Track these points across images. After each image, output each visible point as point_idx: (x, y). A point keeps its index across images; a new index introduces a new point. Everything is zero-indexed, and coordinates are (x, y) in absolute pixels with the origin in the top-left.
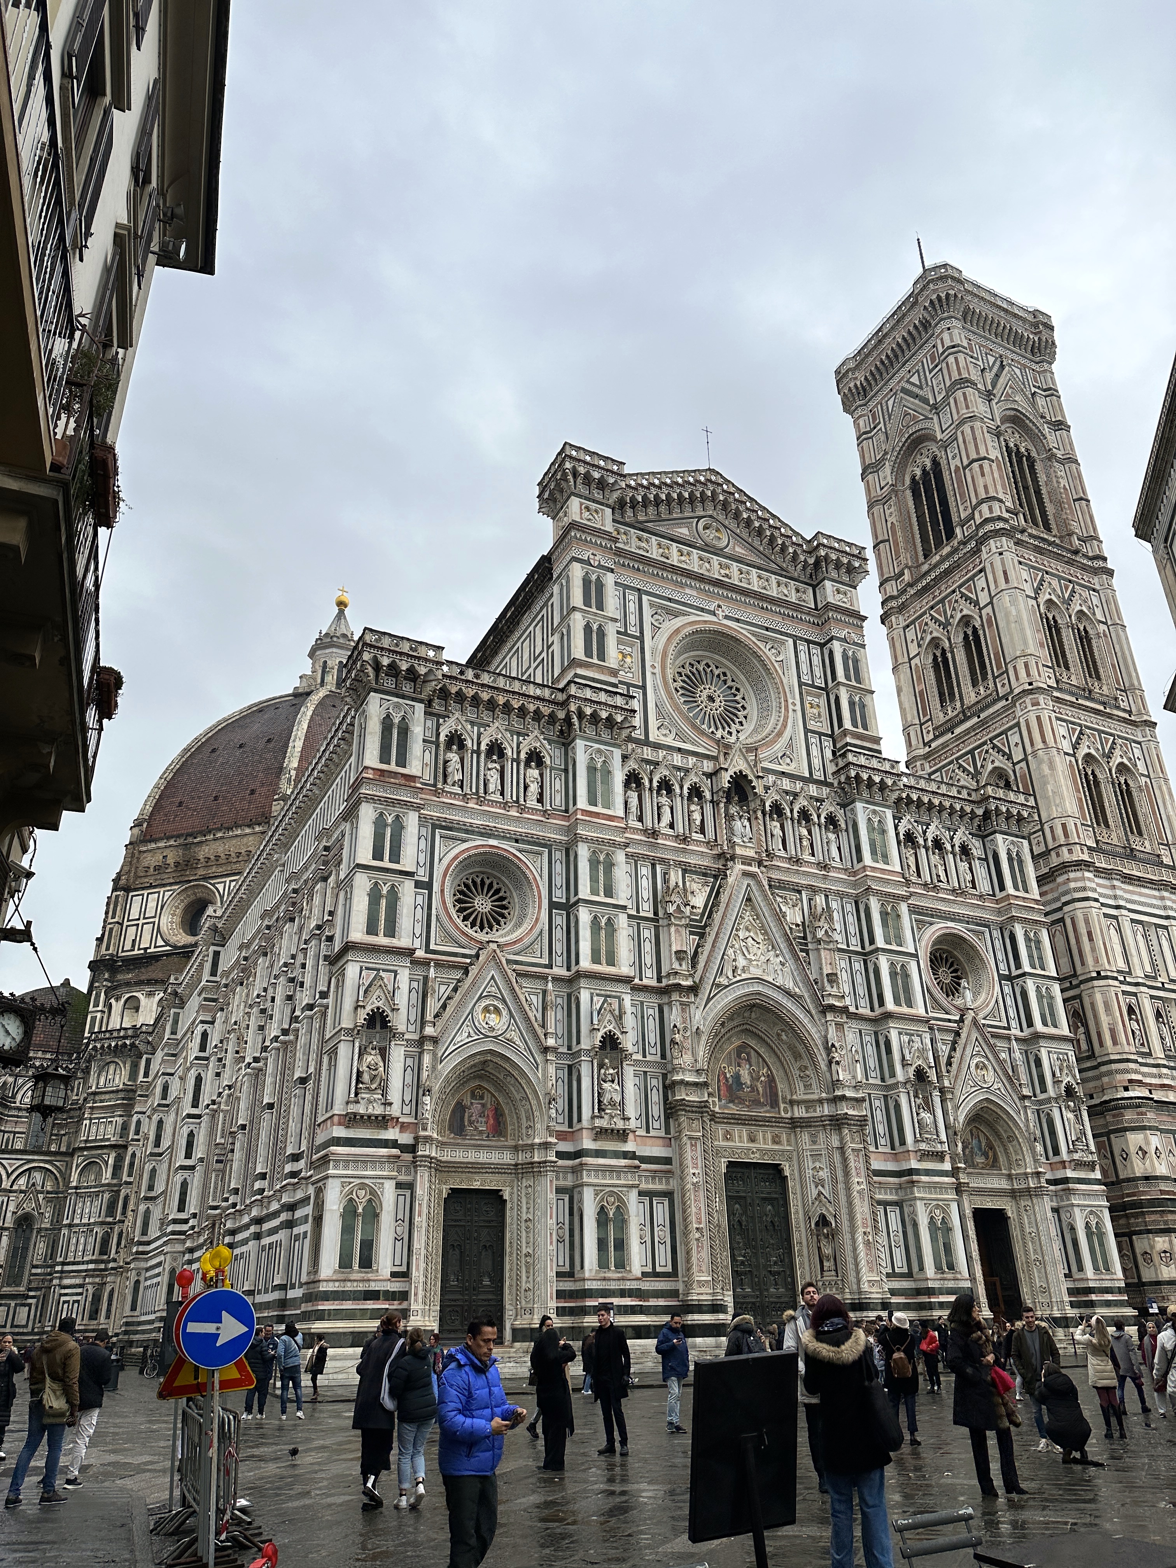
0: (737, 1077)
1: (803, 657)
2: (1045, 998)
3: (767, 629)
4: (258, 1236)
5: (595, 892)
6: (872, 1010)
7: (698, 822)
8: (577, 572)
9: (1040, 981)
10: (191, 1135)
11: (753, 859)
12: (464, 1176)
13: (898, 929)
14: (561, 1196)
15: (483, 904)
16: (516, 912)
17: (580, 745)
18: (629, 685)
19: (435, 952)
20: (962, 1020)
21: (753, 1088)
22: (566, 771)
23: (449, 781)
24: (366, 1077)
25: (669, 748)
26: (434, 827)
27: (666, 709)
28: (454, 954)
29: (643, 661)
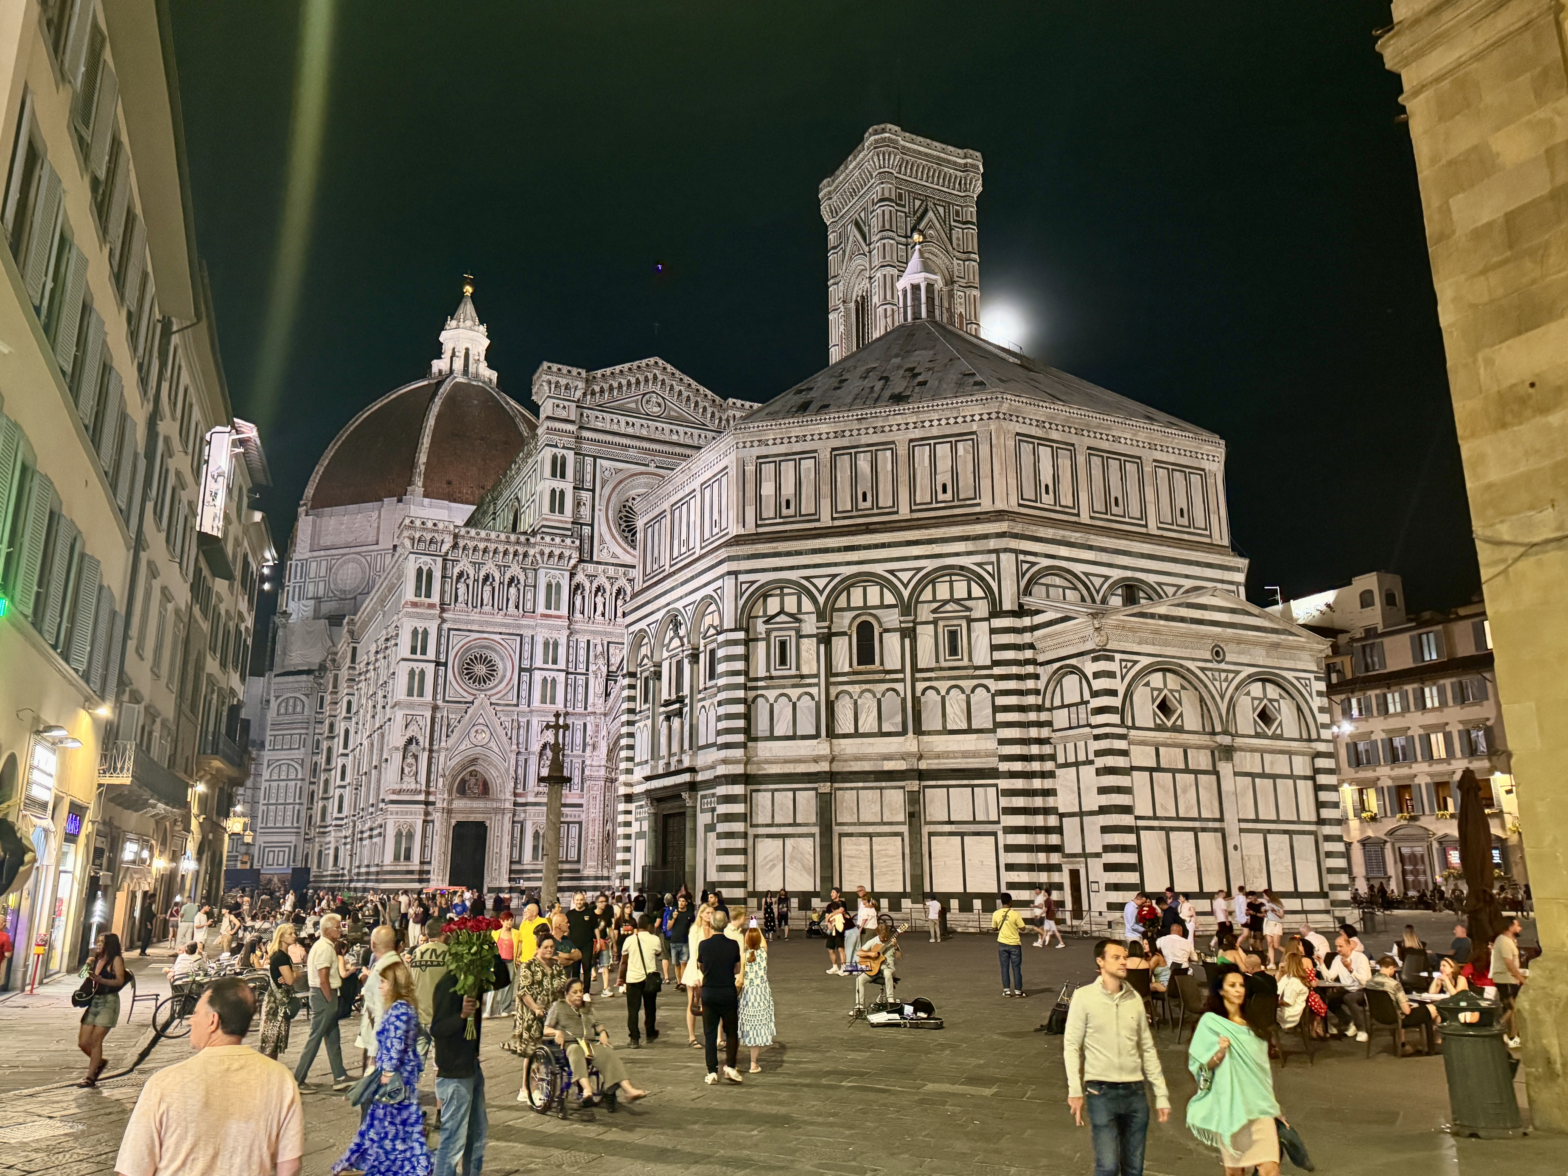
4: (371, 837)
5: (546, 662)
8: (548, 453)
10: (344, 767)
12: (464, 815)
14: (517, 825)
15: (480, 670)
16: (500, 673)
18: (582, 524)
19: (448, 702)
22: (535, 587)
23: (460, 600)
24: (406, 770)
25: (607, 564)
26: (449, 630)
27: (607, 537)
28: (460, 702)
29: (593, 506)
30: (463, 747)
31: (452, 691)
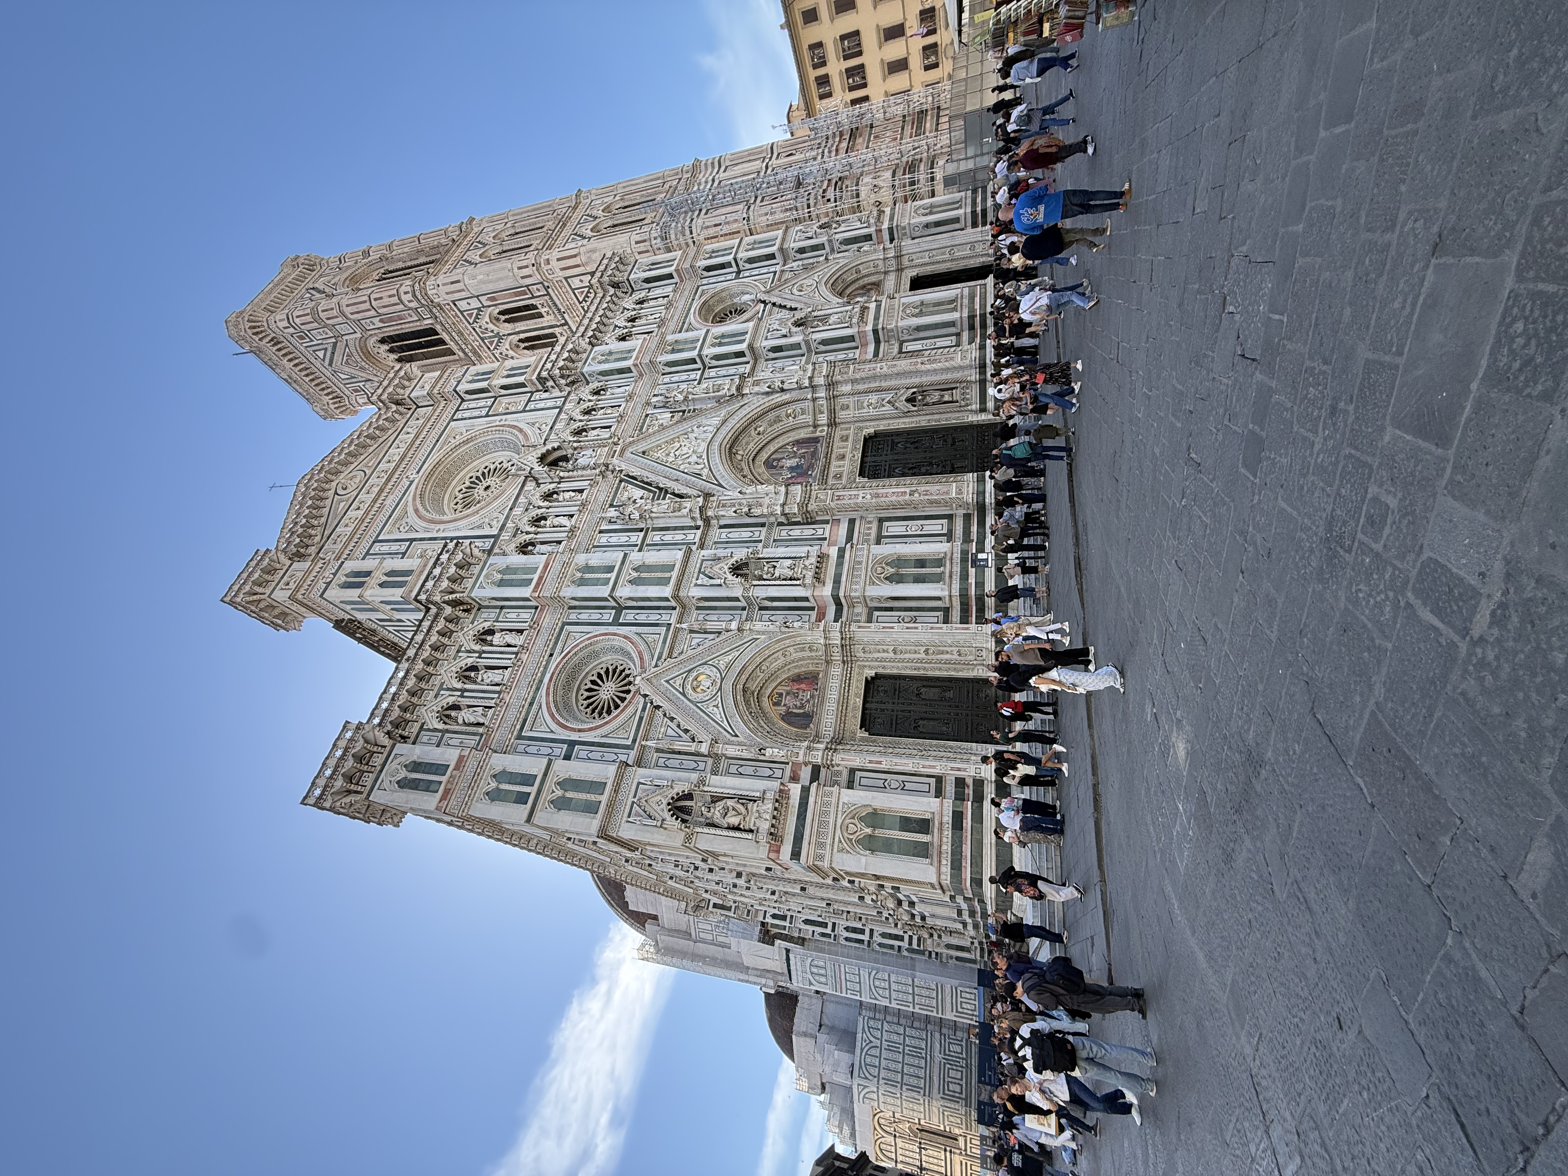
0: (791, 469)
1: (467, 414)
2: (753, 246)
3: (438, 440)
5: (606, 582)
6: (748, 363)
7: (573, 494)
8: (335, 594)
9: (741, 249)
11: (611, 449)
12: (850, 715)
13: (686, 342)
14: (875, 618)
15: (608, 691)
16: (619, 657)
17: (477, 593)
19: (634, 741)
20: (764, 302)
21: (802, 456)
22: (502, 608)
23: (481, 721)
24: (734, 821)
25: (507, 518)
26: (520, 737)
27: (476, 519)
28: (641, 718)
29: (431, 539)
30: (718, 714)
31: (621, 734)
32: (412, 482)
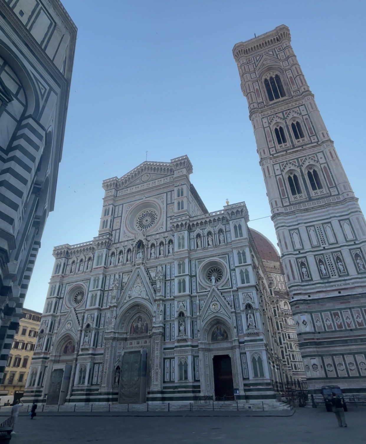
0: (137, 326)
2: (245, 273)
3: (158, 194)
5: (94, 288)
7: (129, 258)
8: (104, 209)
9: (242, 268)
11: (140, 263)
15: (79, 298)
17: (96, 252)
18: (116, 230)
19: (61, 313)
20: (210, 290)
21: (141, 328)
23: (72, 272)
26: (66, 284)
28: (65, 312)
32: (142, 199)
